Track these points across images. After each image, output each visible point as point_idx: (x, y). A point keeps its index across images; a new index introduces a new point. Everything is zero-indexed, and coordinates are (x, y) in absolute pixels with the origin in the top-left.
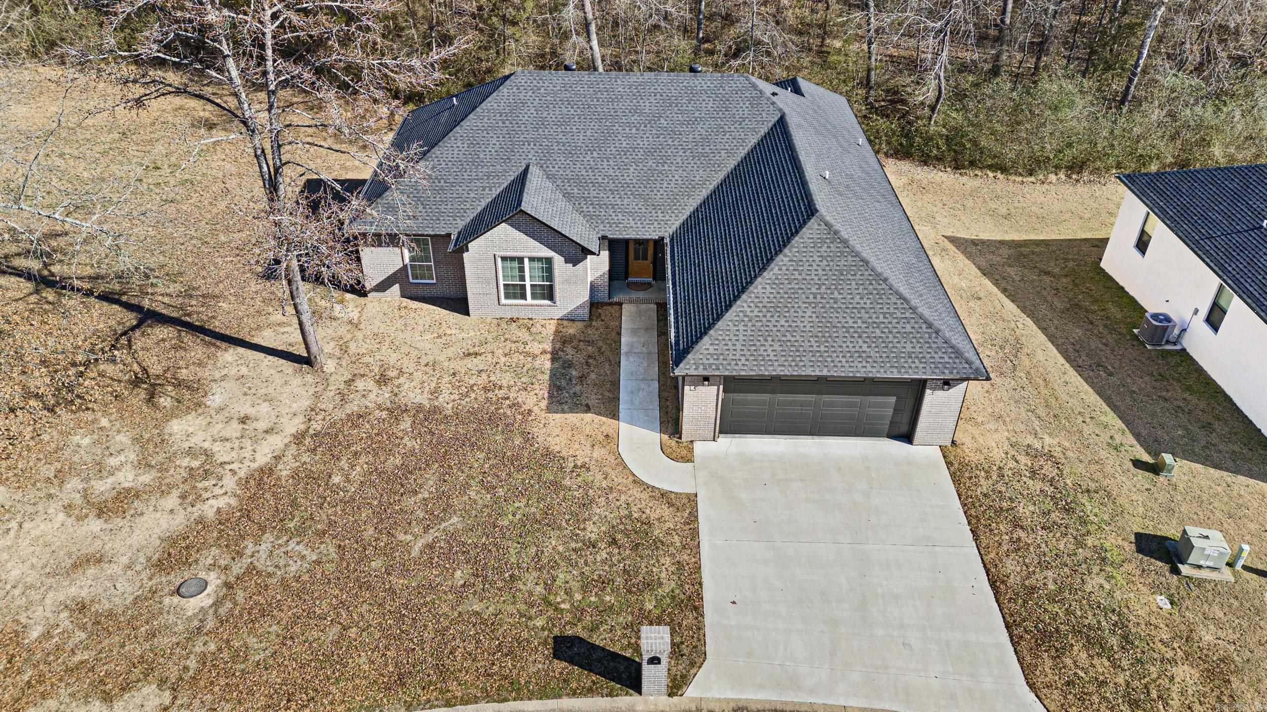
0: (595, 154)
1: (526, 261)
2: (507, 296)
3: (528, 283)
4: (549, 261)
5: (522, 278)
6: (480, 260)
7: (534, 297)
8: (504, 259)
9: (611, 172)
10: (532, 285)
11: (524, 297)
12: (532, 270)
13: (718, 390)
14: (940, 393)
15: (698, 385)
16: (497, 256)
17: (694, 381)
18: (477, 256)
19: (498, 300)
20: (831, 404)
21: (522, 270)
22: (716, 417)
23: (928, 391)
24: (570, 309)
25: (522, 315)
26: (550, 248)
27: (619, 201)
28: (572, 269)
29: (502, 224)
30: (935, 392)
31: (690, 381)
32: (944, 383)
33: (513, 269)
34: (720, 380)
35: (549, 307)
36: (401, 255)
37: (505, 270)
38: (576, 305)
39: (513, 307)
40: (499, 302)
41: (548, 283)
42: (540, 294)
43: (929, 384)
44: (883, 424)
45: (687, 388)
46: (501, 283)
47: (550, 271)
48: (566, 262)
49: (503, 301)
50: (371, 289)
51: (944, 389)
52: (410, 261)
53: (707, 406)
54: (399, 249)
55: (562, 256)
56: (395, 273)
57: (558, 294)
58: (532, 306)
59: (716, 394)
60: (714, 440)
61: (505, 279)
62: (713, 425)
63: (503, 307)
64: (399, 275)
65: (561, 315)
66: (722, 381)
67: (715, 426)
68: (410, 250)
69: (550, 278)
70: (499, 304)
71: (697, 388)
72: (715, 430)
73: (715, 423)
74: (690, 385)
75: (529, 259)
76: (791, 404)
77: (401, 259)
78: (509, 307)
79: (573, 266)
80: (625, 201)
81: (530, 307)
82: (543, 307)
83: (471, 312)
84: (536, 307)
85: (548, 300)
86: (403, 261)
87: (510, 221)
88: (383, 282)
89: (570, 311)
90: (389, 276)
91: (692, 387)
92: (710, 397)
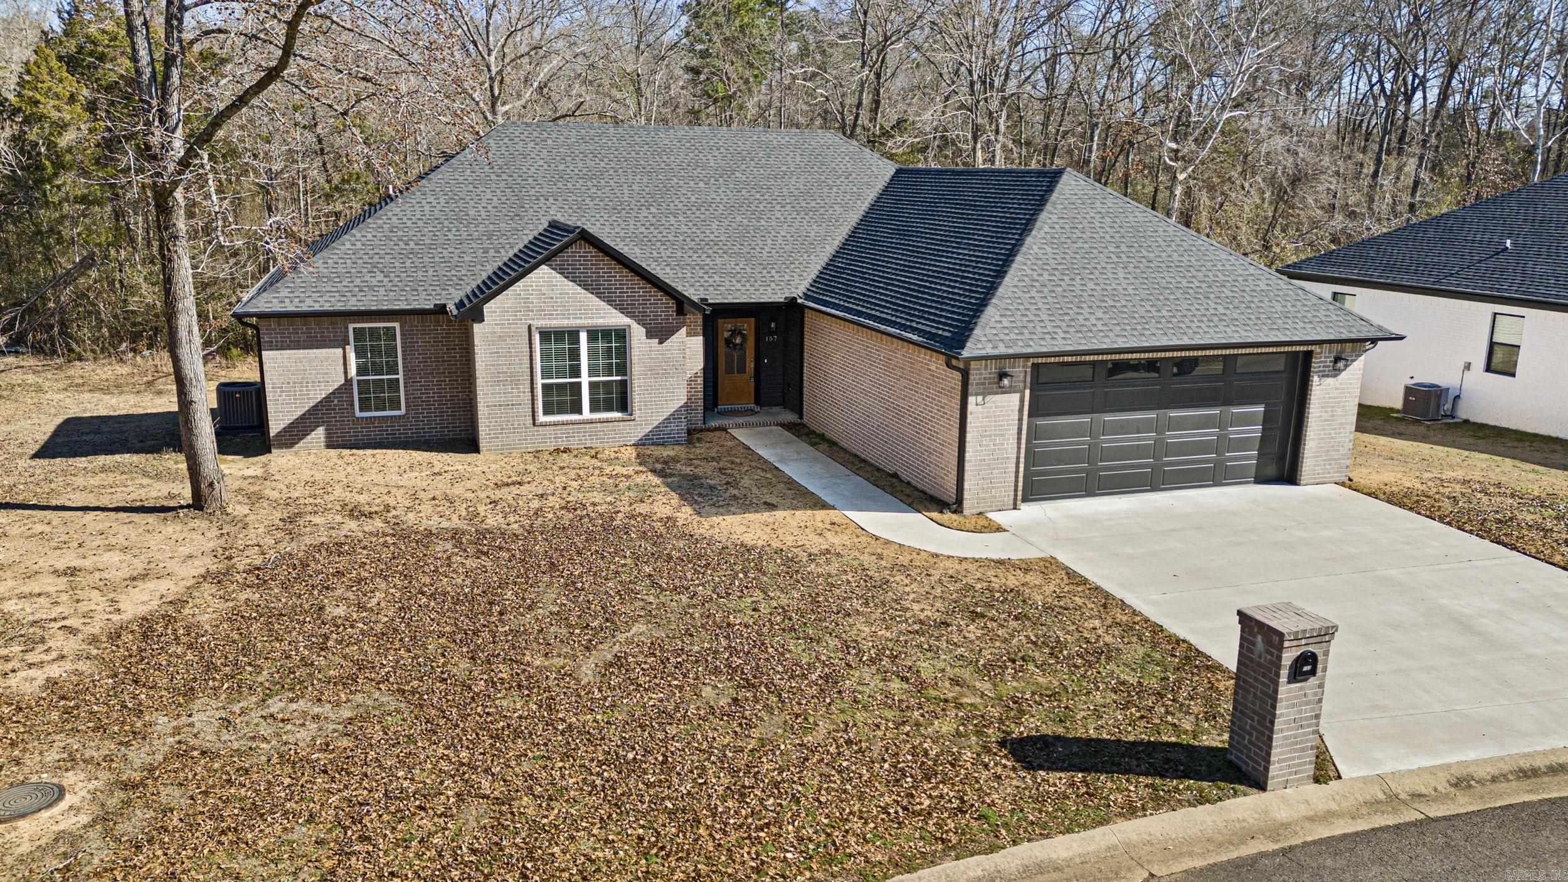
1: (583, 336)
2: (546, 412)
3: (585, 380)
4: (621, 335)
5: (576, 372)
6: (502, 338)
7: (594, 408)
8: (545, 335)
10: (591, 384)
11: (578, 409)
12: (592, 354)
13: (1022, 401)
14: (1330, 380)
15: (990, 394)
16: (533, 329)
17: (984, 384)
18: (498, 329)
19: (533, 416)
20: (1180, 424)
21: (575, 355)
22: (1018, 458)
23: (1316, 379)
24: (656, 423)
25: (574, 443)
26: (623, 310)
27: (708, 261)
28: (660, 347)
29: (543, 267)
30: (1323, 379)
31: (977, 384)
32: (1337, 359)
33: (560, 355)
34: (1025, 377)
35: (621, 424)
36: (342, 361)
37: (545, 356)
38: (666, 415)
39: (559, 427)
40: (534, 419)
41: (619, 378)
42: (605, 400)
43: (1316, 364)
44: (1250, 457)
45: (971, 400)
46: (540, 382)
47: (623, 352)
48: (649, 335)
49: (542, 418)
50: (279, 435)
51: (1336, 372)
52: (359, 373)
53: (1003, 435)
54: (340, 350)
55: (643, 325)
56: (328, 399)
57: (637, 396)
58: (591, 422)
59: (1017, 408)
60: (1015, 508)
61: (546, 374)
62: (1013, 475)
63: (540, 429)
64: (336, 402)
65: (641, 435)
66: (1029, 379)
67: (1017, 477)
68: (359, 353)
69: (622, 369)
70: (534, 424)
71: (988, 398)
72: (1016, 486)
73: (1017, 472)
74: (977, 395)
75: (588, 332)
76: (1123, 428)
77: (341, 369)
78: (552, 428)
79: (661, 343)
80: (719, 261)
81: (588, 426)
82: (610, 424)
83: (483, 444)
84: (599, 425)
85: (618, 411)
86: (346, 373)
87: (558, 260)
88: (303, 417)
89: (656, 427)
90: (316, 406)
91: (980, 398)
92: (1009, 415)
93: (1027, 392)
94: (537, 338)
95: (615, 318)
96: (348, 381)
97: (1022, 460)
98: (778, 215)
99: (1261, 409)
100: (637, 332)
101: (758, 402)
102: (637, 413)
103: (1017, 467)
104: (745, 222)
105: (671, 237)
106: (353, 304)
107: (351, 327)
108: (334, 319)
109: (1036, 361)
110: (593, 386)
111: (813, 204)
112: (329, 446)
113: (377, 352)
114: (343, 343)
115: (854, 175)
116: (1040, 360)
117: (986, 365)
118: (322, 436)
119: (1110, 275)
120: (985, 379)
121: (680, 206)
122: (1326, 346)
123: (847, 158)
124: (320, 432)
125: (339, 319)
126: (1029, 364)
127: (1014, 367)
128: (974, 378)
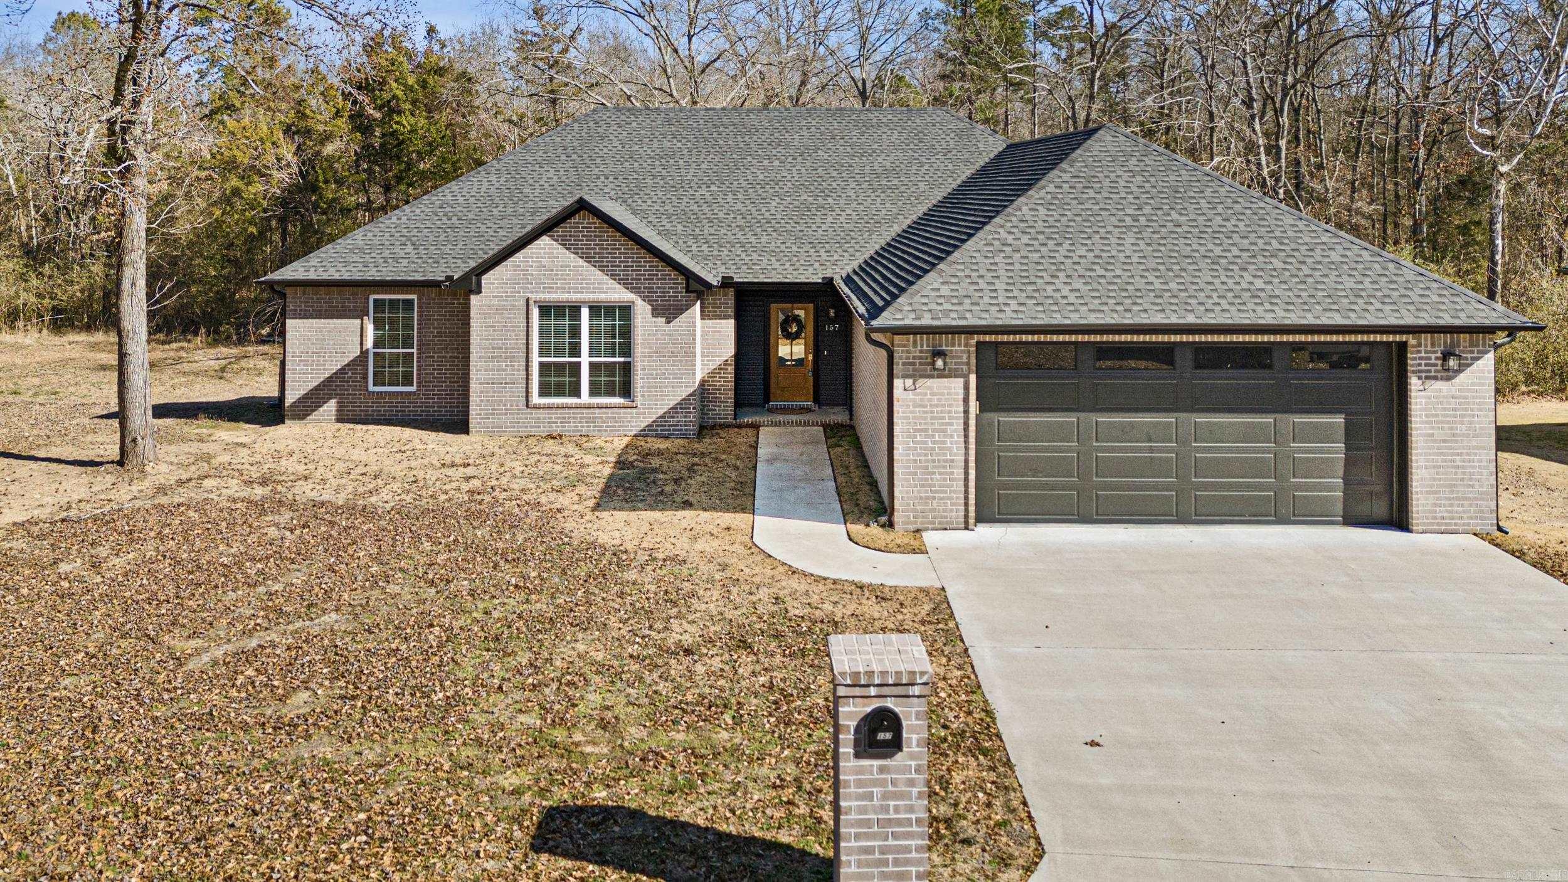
0: (713, 188)
1: (585, 312)
2: (544, 391)
3: (585, 360)
4: (626, 310)
5: (575, 351)
6: (499, 311)
7: (594, 392)
8: (545, 310)
9: (739, 206)
10: (592, 365)
11: (576, 393)
12: (594, 332)
13: (966, 388)
14: (1439, 385)
15: (922, 376)
16: (531, 302)
17: (914, 364)
18: (495, 301)
19: (527, 396)
20: (1213, 433)
21: (575, 332)
22: (966, 461)
23: (1414, 382)
24: (660, 413)
25: (569, 429)
26: (626, 284)
27: (753, 239)
28: (667, 327)
29: (544, 237)
30: (1429, 383)
31: (904, 364)
32: (1445, 356)
33: (559, 332)
34: (969, 358)
35: (622, 411)
36: (359, 334)
37: (544, 332)
38: (672, 404)
39: (554, 411)
40: (527, 401)
41: (622, 359)
42: (607, 383)
43: (1413, 360)
44: (1334, 487)
45: (898, 383)
46: (536, 360)
47: (626, 333)
48: (656, 313)
49: (536, 399)
50: (293, 405)
51: (1448, 375)
52: (376, 346)
53: (945, 431)
54: (359, 321)
55: (650, 302)
56: (342, 371)
57: (639, 381)
58: (589, 407)
59: (961, 397)
60: (967, 528)
61: (543, 352)
62: (962, 483)
63: (534, 411)
64: (350, 374)
65: (643, 425)
66: (973, 361)
67: (966, 486)
68: (378, 325)
69: (626, 349)
70: (527, 406)
71: (921, 382)
72: (966, 498)
73: (966, 479)
74: (905, 377)
75: (591, 308)
76: (1125, 433)
77: (357, 340)
78: (547, 411)
79: (668, 322)
80: (764, 239)
81: (585, 411)
82: (610, 411)
83: (472, 424)
84: (597, 411)
85: (620, 396)
86: (362, 344)
87: (559, 230)
88: (317, 388)
89: (660, 417)
90: (331, 377)
91: (909, 382)
92: (950, 406)
93: (973, 378)
94: (535, 312)
95: (618, 294)
96: (364, 353)
97: (972, 465)
98: (851, 193)
99: (1340, 419)
100: (642, 310)
101: (816, 400)
102: (639, 401)
103: (966, 473)
104: (810, 200)
105: (721, 215)
106: (373, 274)
107: (372, 297)
108: (355, 289)
109: (982, 338)
110: (593, 366)
111: (895, 182)
112: (340, 419)
113: (393, 323)
114: (361, 314)
115: (954, 152)
116: (987, 338)
117: (915, 342)
118: (334, 409)
119: (1114, 240)
120: (914, 358)
121: (744, 184)
122: (1426, 338)
123: (952, 135)
124: (331, 406)
125: (360, 289)
126: (973, 342)
127: (953, 345)
128: (899, 356)
